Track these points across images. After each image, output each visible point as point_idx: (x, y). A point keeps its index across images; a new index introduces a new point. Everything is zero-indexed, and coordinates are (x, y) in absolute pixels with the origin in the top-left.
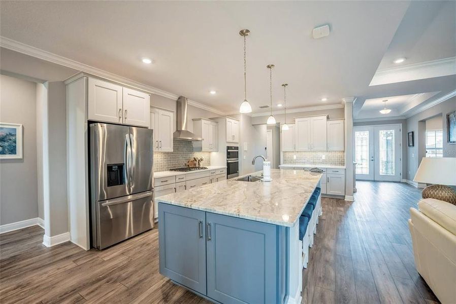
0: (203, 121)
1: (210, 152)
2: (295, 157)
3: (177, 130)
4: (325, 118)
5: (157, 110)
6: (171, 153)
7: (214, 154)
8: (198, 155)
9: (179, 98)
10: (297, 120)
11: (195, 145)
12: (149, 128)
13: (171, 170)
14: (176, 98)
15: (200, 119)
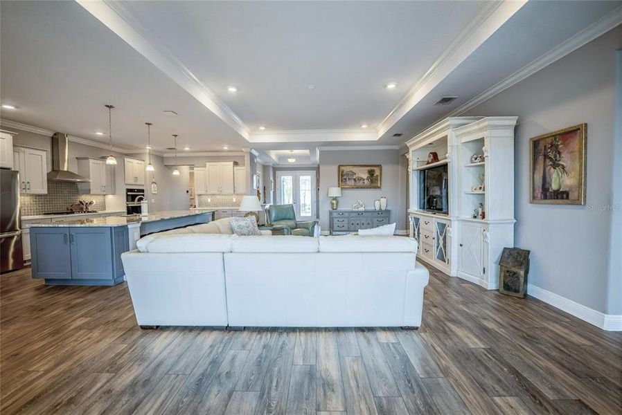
0: (91, 161)
1: (104, 195)
2: (209, 200)
3: (53, 170)
4: (232, 163)
5: (22, 149)
6: (44, 195)
7: (110, 198)
8: (85, 198)
9: (55, 134)
10: (208, 164)
11: (79, 186)
12: (13, 169)
13: (45, 214)
14: (51, 134)
15: (87, 158)
